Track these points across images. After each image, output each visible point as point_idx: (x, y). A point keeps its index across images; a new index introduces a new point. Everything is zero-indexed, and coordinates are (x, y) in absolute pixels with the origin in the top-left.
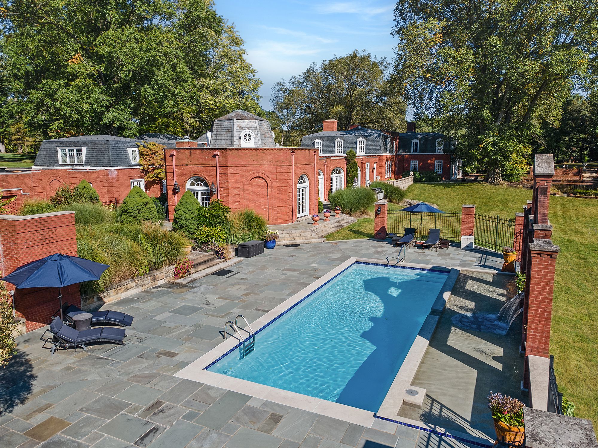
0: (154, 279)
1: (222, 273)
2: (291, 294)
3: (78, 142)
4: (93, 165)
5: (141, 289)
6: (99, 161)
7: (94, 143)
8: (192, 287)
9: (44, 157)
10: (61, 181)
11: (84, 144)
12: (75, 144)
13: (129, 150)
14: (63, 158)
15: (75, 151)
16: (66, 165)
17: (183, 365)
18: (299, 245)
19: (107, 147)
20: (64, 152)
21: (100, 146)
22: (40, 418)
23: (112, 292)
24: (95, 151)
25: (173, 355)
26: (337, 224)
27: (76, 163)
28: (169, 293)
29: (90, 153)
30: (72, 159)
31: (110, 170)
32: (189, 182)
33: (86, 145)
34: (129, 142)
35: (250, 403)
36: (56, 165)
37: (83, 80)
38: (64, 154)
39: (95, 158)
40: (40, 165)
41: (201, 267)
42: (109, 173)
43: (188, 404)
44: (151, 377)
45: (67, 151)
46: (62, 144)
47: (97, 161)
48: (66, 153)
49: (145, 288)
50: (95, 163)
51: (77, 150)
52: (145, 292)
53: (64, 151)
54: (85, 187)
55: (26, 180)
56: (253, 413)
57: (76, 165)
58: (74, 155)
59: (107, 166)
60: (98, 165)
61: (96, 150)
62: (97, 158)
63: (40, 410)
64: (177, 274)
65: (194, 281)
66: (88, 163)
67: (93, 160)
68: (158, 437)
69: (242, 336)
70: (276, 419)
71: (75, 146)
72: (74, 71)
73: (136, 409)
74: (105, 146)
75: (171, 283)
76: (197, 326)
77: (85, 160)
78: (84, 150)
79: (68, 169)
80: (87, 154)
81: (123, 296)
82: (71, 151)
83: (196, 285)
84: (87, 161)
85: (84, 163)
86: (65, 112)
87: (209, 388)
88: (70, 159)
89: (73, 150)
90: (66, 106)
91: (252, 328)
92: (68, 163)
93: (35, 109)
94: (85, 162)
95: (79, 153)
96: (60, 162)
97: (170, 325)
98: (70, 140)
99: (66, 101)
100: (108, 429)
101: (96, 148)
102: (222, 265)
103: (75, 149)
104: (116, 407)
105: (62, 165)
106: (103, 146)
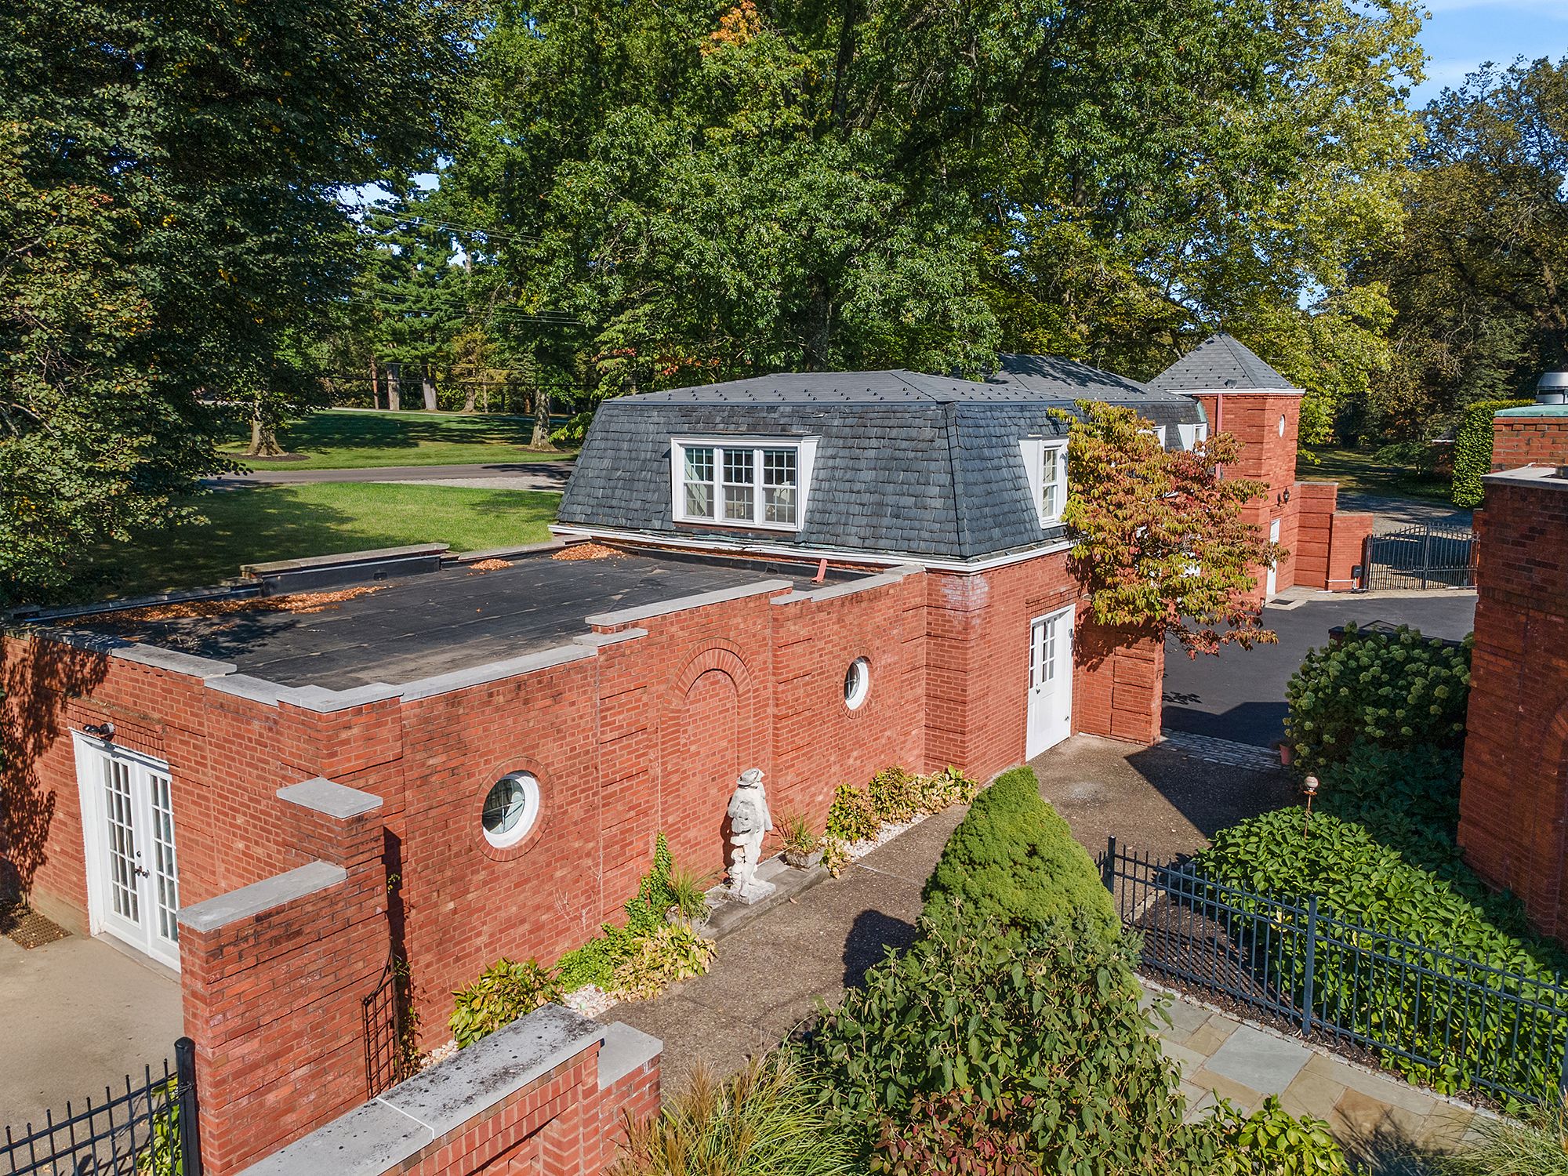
3: (772, 408)
4: (854, 541)
6: (886, 521)
7: (860, 414)
9: (601, 482)
10: (739, 673)
11: (807, 418)
12: (757, 420)
13: (1031, 452)
14: (690, 493)
15: (759, 457)
16: (706, 530)
19: (938, 443)
20: (700, 460)
21: (894, 433)
24: (863, 464)
27: (759, 521)
29: (838, 474)
30: (739, 497)
31: (960, 574)
33: (818, 429)
34: (1022, 408)
36: (657, 524)
37: (766, 113)
38: (699, 470)
39: (866, 498)
40: (581, 518)
42: (951, 592)
45: (718, 456)
46: (693, 419)
47: (875, 521)
48: (710, 471)
50: (868, 532)
51: (768, 452)
53: (700, 458)
54: (1033, 852)
55: (567, 712)
57: (760, 535)
58: (750, 479)
59: (937, 554)
60: (882, 543)
61: (872, 453)
62: (881, 504)
66: (823, 527)
67: (857, 509)
71: (753, 430)
72: (731, 72)
74: (928, 433)
77: (811, 511)
78: (808, 452)
79: (774, 594)
80: (822, 474)
82: (739, 461)
84: (817, 517)
85: (800, 525)
86: (695, 260)
88: (729, 497)
89: (749, 452)
90: (703, 231)
92: (719, 518)
93: (567, 254)
94: (809, 522)
95: (782, 466)
96: (680, 511)
98: (732, 400)
99: (703, 204)
101: (874, 443)
103: (759, 447)
105: (685, 529)
106: (914, 433)
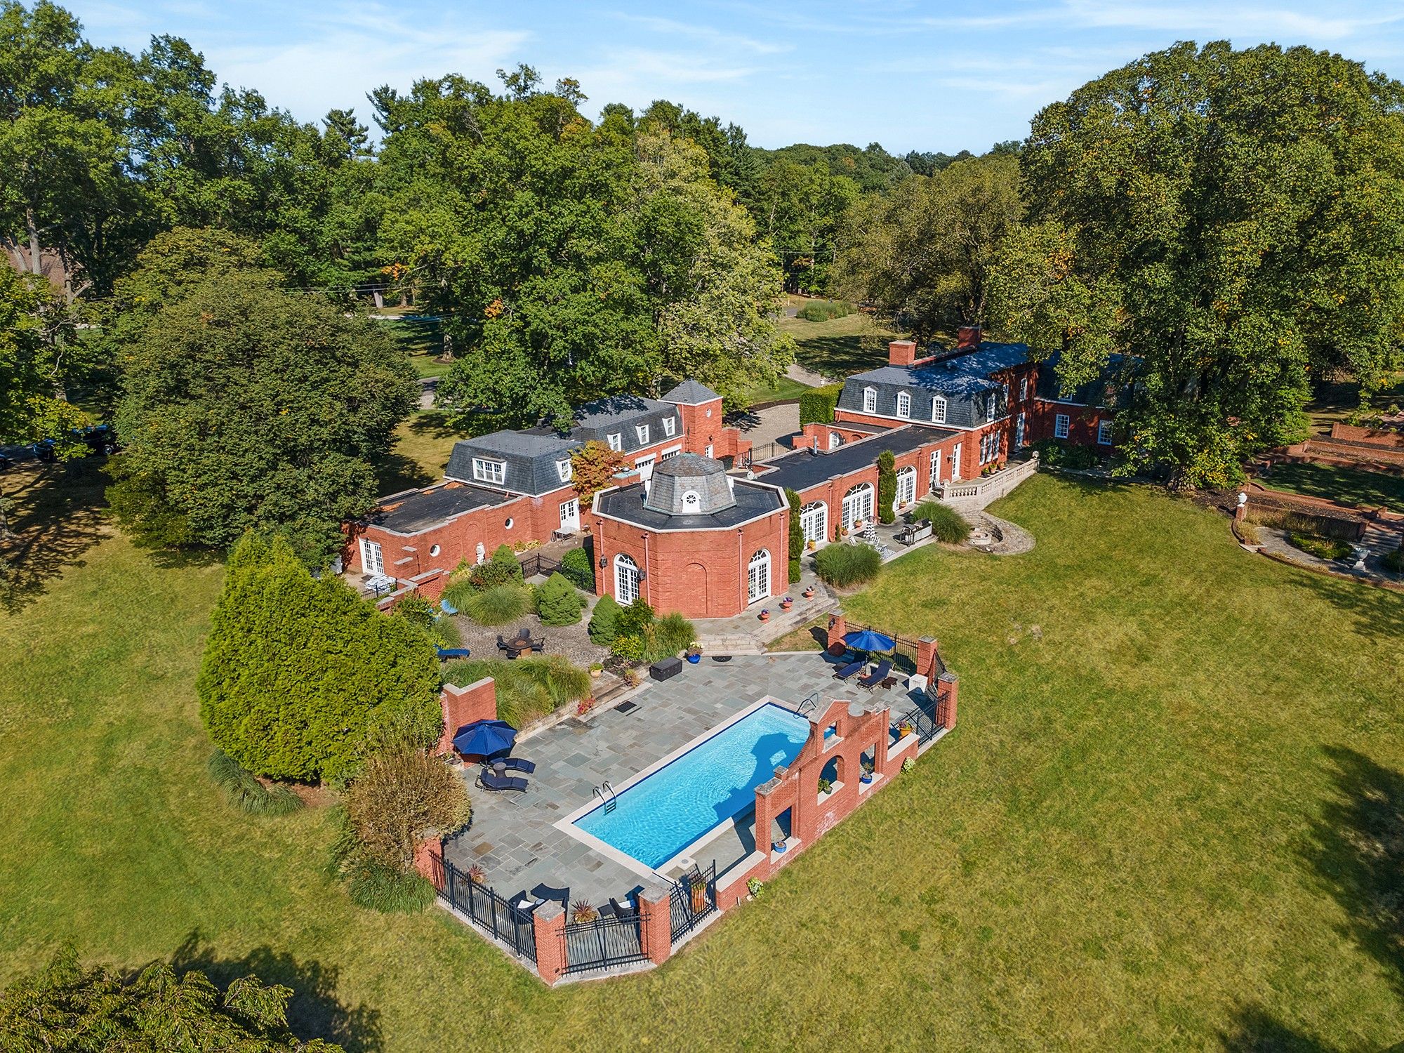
0: (559, 716)
1: (625, 707)
2: (668, 752)
3: (496, 452)
4: (514, 488)
5: (547, 727)
6: (520, 484)
7: (515, 458)
8: (591, 728)
9: (456, 465)
11: (503, 457)
12: (493, 455)
13: (559, 464)
14: (478, 472)
15: (493, 465)
16: (482, 482)
17: (560, 817)
18: (729, 658)
20: (480, 462)
21: (522, 463)
22: (479, 842)
23: (522, 733)
24: (516, 470)
25: (555, 807)
26: (799, 618)
27: (494, 481)
28: (570, 733)
29: (511, 472)
30: (489, 475)
31: (535, 498)
32: (618, 557)
33: (506, 459)
34: (558, 452)
35: (590, 853)
36: (471, 479)
38: (480, 466)
39: (517, 478)
40: (452, 475)
41: (606, 699)
42: (533, 502)
43: (555, 847)
44: (540, 824)
45: (484, 461)
46: (478, 452)
47: (518, 483)
48: (482, 466)
49: (551, 725)
50: (517, 486)
51: (495, 464)
52: (550, 729)
54: (504, 554)
56: (589, 859)
57: (494, 485)
58: (491, 470)
59: (530, 493)
60: (520, 489)
61: (518, 468)
62: (519, 480)
63: (479, 836)
64: (581, 710)
65: (593, 719)
66: (508, 484)
67: (515, 481)
68: (536, 864)
69: (607, 796)
70: (599, 864)
71: (492, 458)
73: (527, 845)
74: (528, 464)
75: (574, 720)
76: (580, 780)
77: (505, 480)
78: (504, 465)
79: (486, 508)
80: (508, 471)
81: (531, 734)
82: (488, 465)
83: (596, 724)
84: (506, 482)
85: (503, 483)
87: (571, 838)
88: (487, 474)
89: (490, 461)
91: (617, 790)
92: (485, 479)
95: (498, 469)
96: (476, 477)
97: (560, 776)
98: (488, 447)
100: (512, 854)
101: (518, 465)
102: (627, 695)
104: (518, 842)
105: (477, 481)
106: (525, 464)
